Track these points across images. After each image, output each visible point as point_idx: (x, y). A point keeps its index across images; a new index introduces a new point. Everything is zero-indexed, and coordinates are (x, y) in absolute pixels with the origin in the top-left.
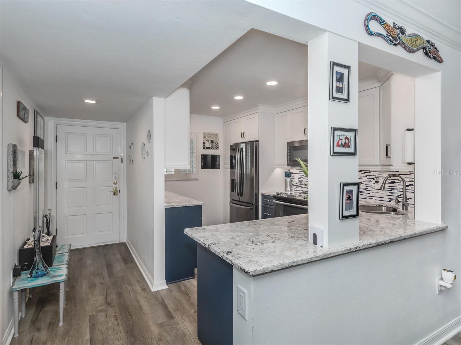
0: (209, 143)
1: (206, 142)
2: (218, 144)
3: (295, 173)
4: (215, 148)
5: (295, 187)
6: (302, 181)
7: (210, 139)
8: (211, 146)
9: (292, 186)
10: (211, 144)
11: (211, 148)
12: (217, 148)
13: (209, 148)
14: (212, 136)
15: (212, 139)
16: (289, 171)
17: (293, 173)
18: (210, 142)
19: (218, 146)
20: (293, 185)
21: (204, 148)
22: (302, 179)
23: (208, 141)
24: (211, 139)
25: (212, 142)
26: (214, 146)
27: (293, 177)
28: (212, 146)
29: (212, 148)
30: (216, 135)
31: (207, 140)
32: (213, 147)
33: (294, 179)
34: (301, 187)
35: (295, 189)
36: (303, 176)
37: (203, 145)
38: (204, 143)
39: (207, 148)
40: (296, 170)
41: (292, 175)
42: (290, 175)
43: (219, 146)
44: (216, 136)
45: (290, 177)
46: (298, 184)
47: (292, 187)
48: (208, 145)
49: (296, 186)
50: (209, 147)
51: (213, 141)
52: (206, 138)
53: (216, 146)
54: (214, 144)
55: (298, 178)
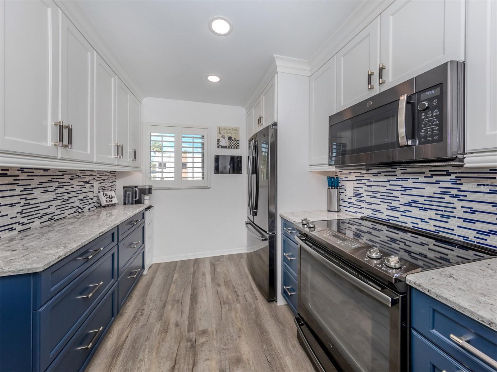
0: (226, 141)
1: (221, 139)
2: (238, 142)
3: (347, 179)
4: (234, 147)
5: (347, 204)
6: (362, 195)
7: (227, 136)
8: (228, 145)
9: (341, 202)
10: (229, 142)
11: (228, 147)
12: (237, 147)
13: (225, 147)
14: (231, 131)
15: (230, 135)
16: (335, 177)
17: (344, 179)
18: (227, 138)
19: (238, 145)
20: (343, 201)
21: (218, 147)
22: (361, 191)
23: (224, 138)
24: (228, 134)
25: (230, 138)
26: (233, 144)
27: (343, 187)
28: (230, 144)
29: (230, 147)
30: (237, 130)
31: (222, 137)
32: (232, 146)
33: (345, 190)
34: (359, 207)
35: (348, 209)
36: (363, 186)
37: (217, 143)
38: (218, 141)
39: (222, 147)
40: (350, 173)
41: (342, 182)
42: (338, 183)
43: (240, 145)
44: (236, 132)
45: (338, 186)
46: (354, 200)
47: (341, 204)
48: (224, 142)
49: (349, 203)
50: (226, 145)
51: (232, 137)
52: (221, 134)
53: (235, 144)
54: (233, 142)
55: (352, 188)
